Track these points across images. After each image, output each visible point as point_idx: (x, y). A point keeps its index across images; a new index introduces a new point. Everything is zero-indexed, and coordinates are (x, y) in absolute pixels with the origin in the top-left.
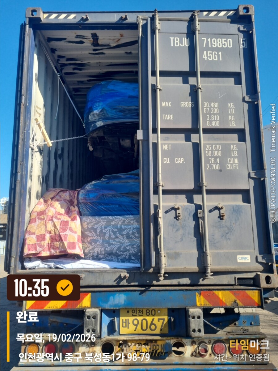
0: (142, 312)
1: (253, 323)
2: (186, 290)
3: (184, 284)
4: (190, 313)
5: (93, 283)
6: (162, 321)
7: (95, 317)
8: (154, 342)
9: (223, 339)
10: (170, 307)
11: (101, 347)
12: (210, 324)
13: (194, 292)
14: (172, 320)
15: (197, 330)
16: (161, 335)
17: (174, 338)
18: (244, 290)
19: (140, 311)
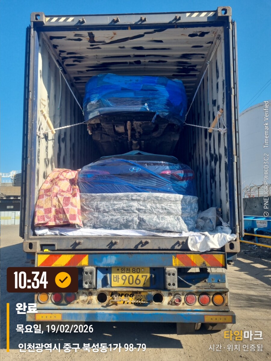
0: (129, 270)
1: (220, 280)
2: (165, 253)
3: (163, 248)
4: (166, 271)
5: (90, 247)
6: (145, 277)
7: (91, 273)
8: (138, 293)
9: (194, 292)
10: (151, 266)
11: (97, 296)
12: (184, 280)
13: (171, 255)
14: (153, 276)
15: (172, 284)
16: (144, 288)
17: (154, 290)
18: (211, 254)
19: (127, 269)
